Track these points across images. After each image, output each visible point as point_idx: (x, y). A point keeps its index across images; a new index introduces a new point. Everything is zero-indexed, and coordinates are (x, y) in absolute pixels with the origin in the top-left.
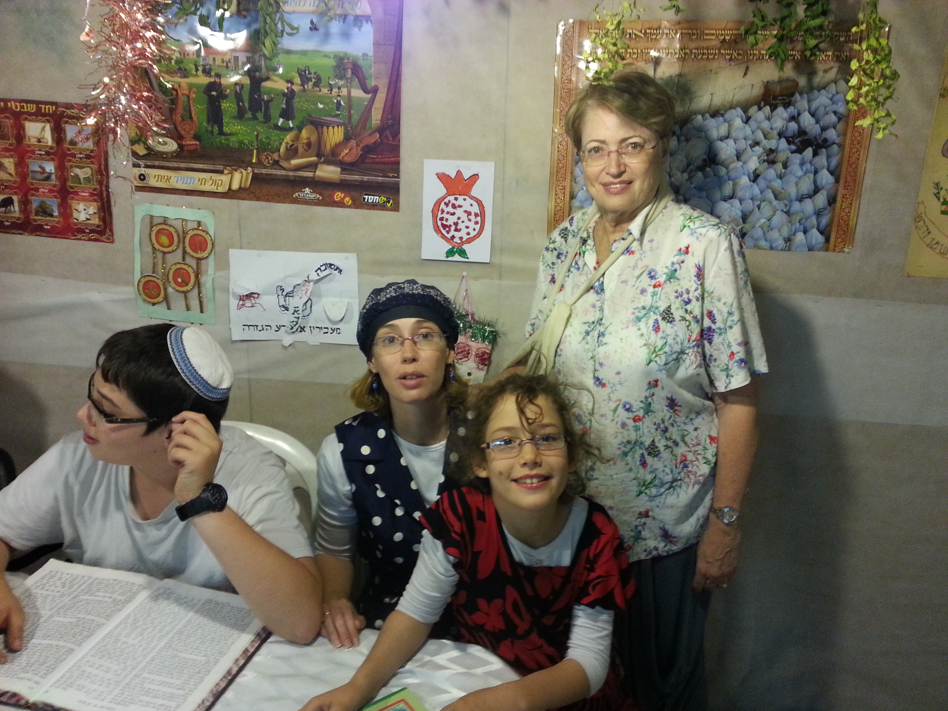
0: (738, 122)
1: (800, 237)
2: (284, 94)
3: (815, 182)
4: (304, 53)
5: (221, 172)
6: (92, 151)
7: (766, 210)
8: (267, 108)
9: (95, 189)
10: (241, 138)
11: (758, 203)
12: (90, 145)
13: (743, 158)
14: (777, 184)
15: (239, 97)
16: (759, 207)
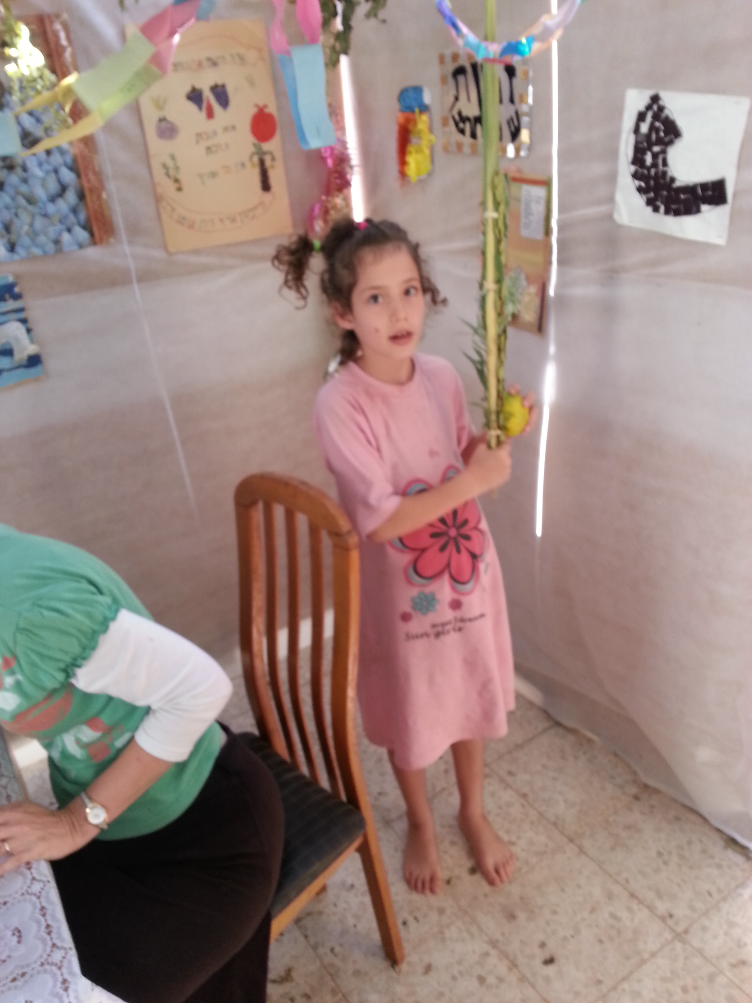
1: (66, 237)
3: (59, 181)
7: (25, 217)
11: (13, 211)
14: (24, 188)
16: (16, 215)
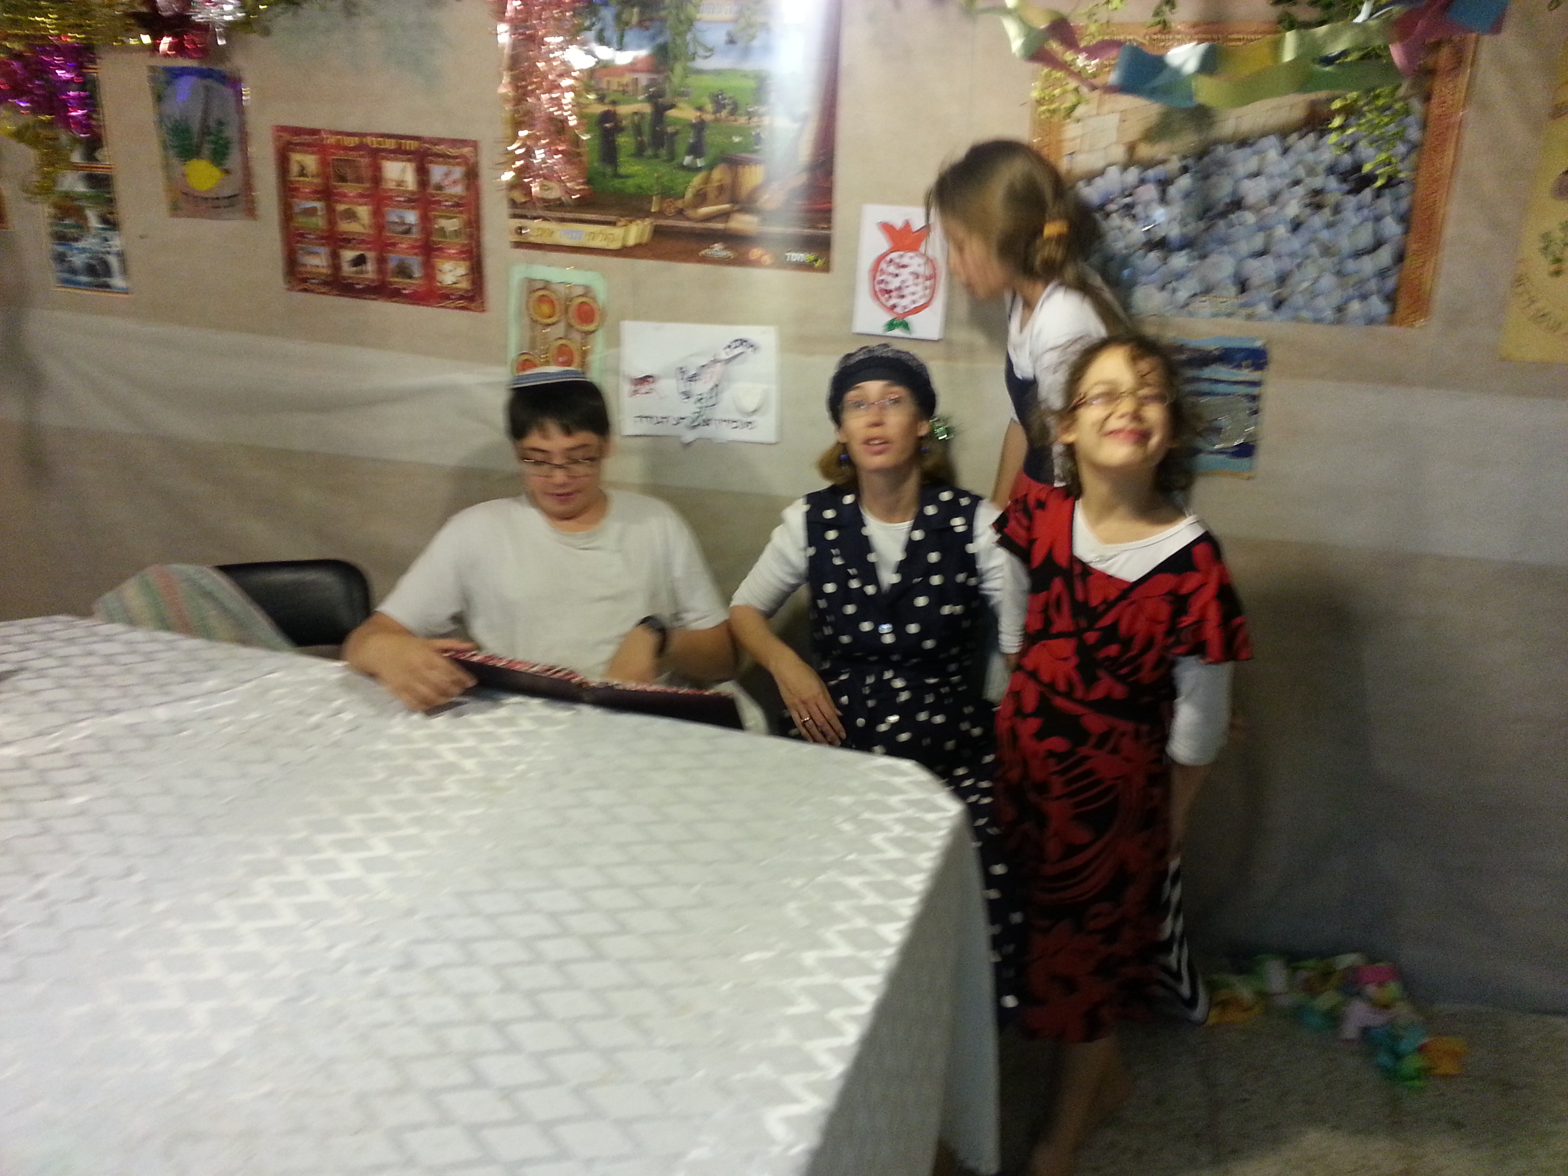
0: (1273, 154)
1: (1355, 307)
2: (693, 126)
3: (1375, 233)
4: (718, 73)
5: (612, 224)
6: (461, 198)
7: (1311, 271)
8: (672, 144)
9: (464, 245)
10: (637, 180)
11: (1299, 260)
12: (458, 190)
13: (1280, 200)
15: (638, 130)
16: (1300, 266)
